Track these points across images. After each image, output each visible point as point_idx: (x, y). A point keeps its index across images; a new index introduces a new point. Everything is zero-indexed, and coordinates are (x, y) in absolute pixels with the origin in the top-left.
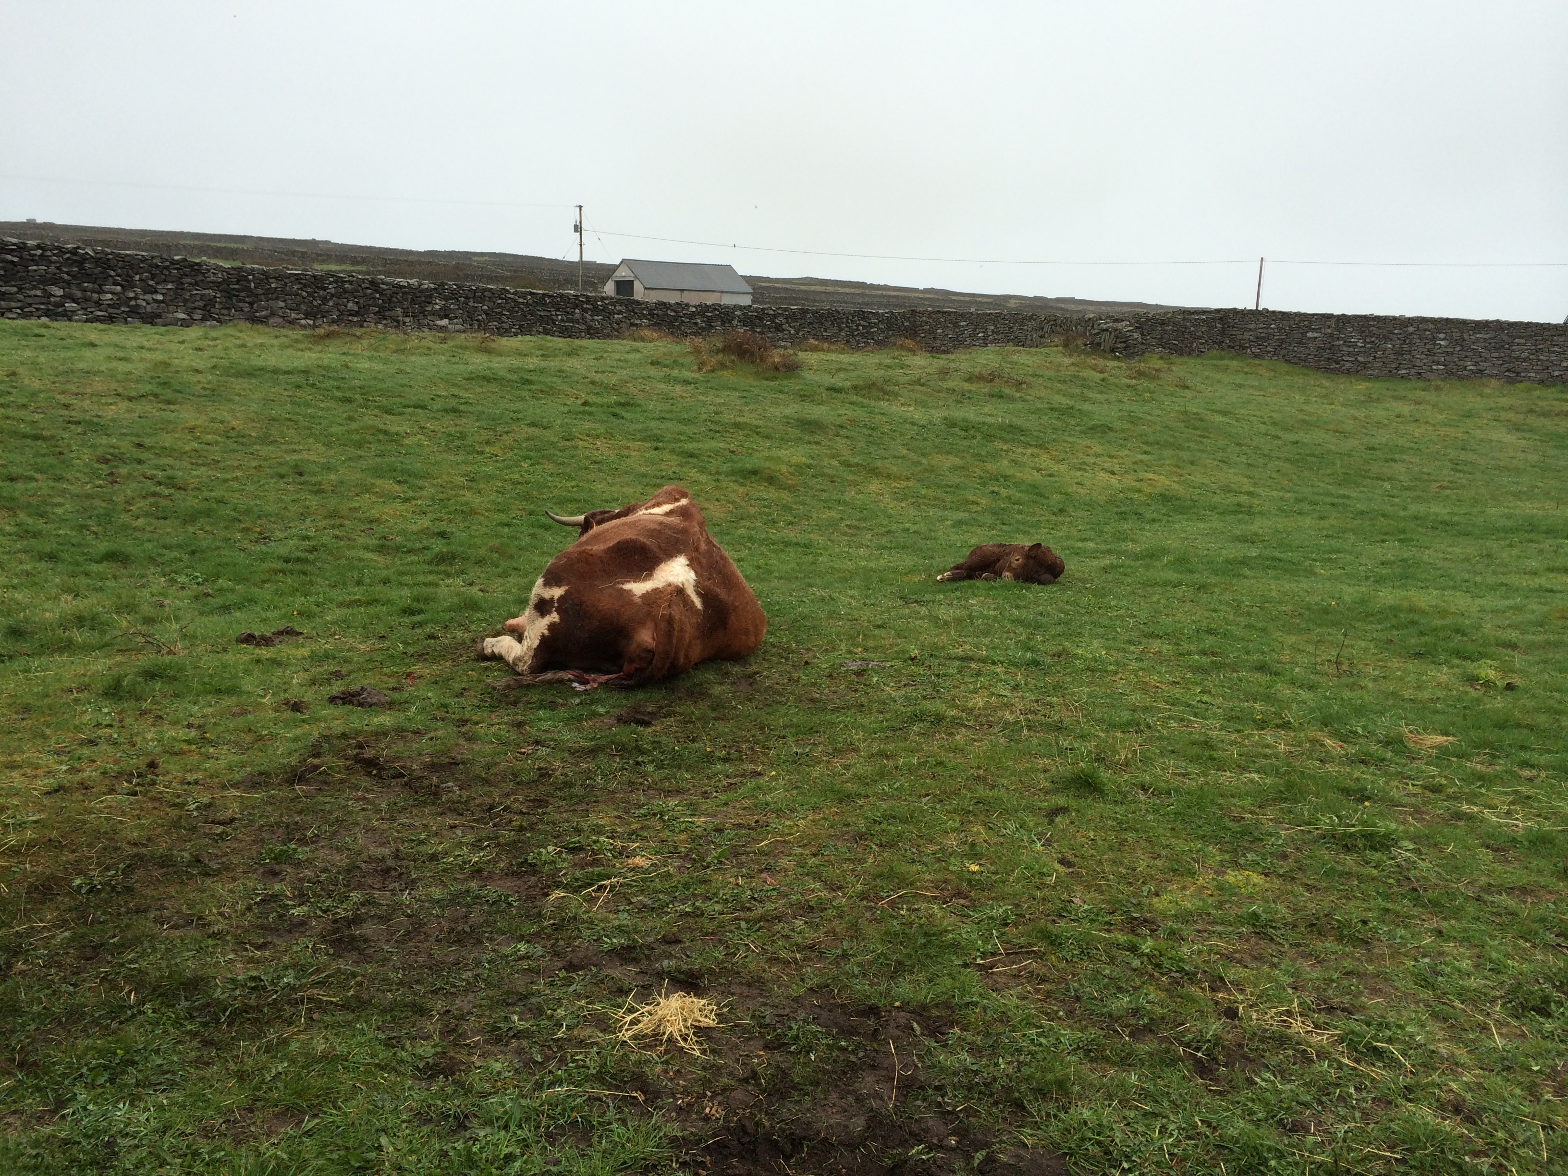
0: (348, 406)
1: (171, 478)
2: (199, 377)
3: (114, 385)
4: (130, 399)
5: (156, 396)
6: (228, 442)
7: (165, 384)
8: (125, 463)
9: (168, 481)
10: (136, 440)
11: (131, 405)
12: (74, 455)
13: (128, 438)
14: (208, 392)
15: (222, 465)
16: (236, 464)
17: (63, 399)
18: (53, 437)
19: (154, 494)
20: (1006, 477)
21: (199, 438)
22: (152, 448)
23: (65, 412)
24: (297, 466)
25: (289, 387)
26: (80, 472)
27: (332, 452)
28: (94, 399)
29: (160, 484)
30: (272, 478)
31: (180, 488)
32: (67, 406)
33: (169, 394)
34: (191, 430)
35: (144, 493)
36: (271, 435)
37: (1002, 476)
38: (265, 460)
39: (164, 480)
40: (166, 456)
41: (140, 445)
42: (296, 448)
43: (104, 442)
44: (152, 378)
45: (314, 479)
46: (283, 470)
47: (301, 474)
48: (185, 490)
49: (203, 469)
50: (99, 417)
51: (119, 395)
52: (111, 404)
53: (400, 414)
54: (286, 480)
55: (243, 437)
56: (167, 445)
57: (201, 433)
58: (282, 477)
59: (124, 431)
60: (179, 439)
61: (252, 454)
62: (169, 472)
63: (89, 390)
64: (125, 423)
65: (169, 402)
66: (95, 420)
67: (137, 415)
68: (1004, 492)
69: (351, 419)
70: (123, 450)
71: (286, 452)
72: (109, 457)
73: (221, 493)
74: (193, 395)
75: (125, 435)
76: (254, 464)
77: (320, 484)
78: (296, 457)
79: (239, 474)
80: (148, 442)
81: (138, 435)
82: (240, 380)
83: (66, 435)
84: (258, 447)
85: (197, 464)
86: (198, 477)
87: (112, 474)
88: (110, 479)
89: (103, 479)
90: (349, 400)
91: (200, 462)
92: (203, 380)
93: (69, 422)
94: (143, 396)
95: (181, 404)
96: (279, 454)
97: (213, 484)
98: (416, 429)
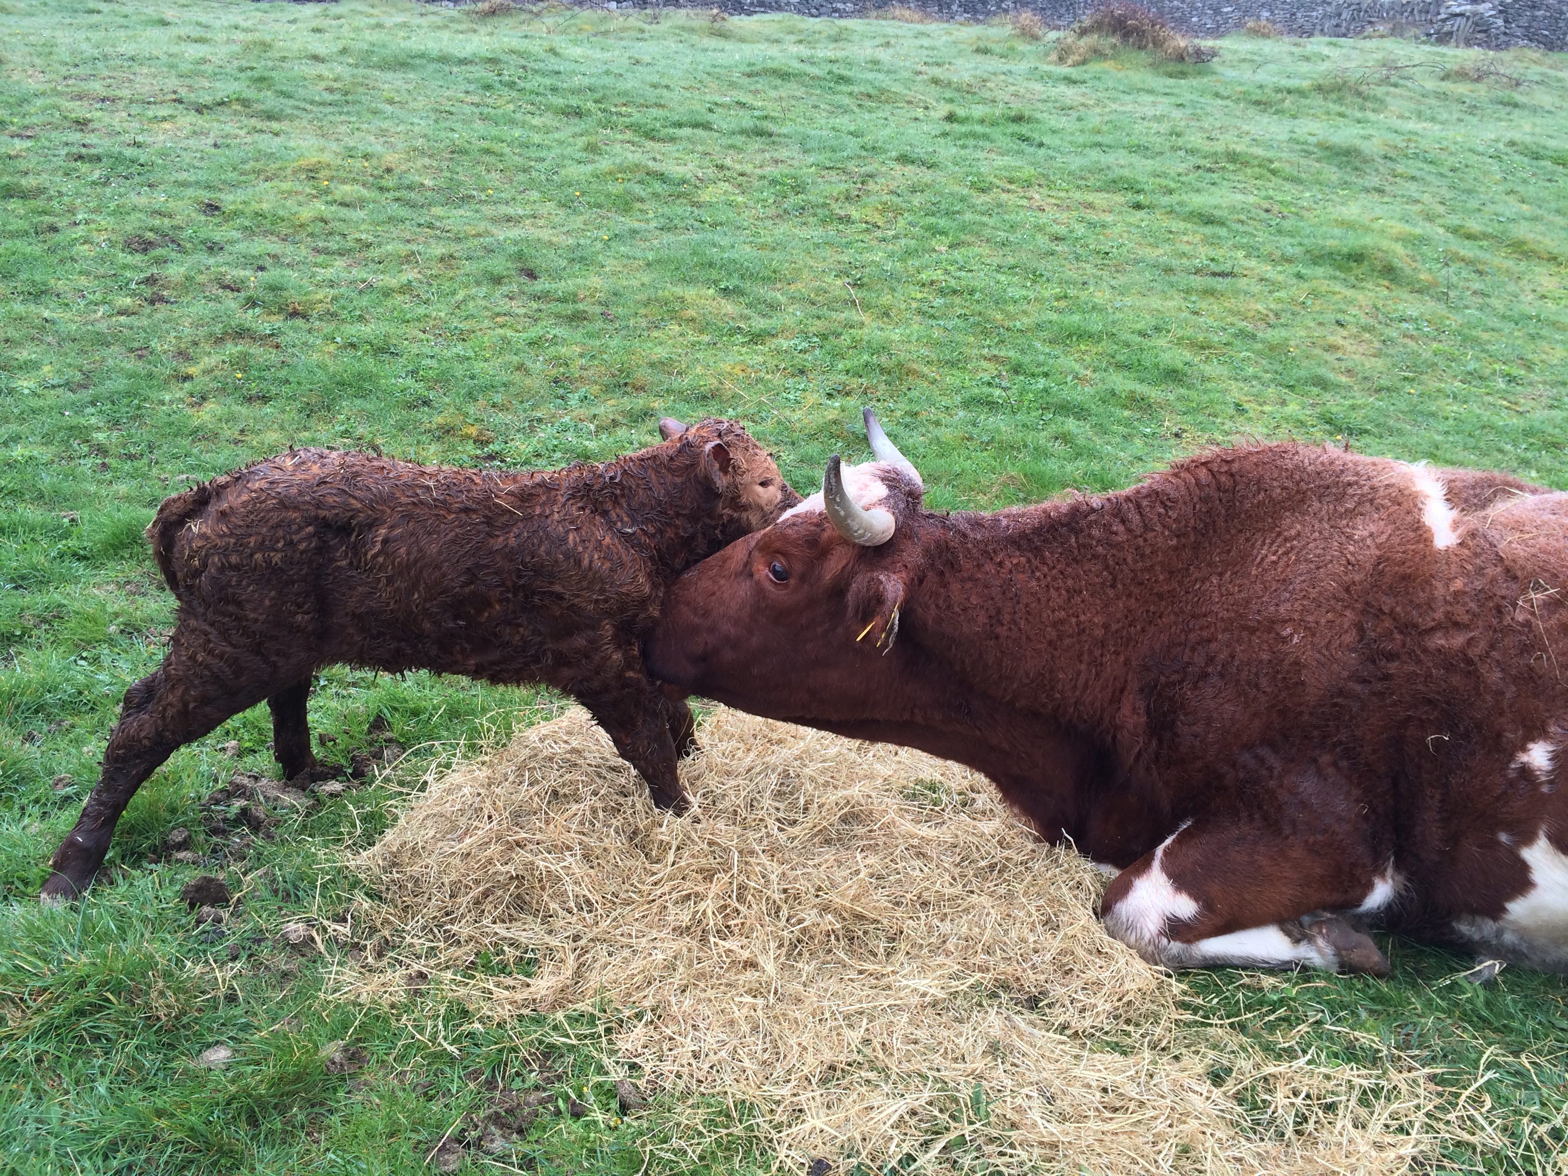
0: (577, 125)
1: (274, 288)
2: (321, 69)
3: (172, 83)
4: (200, 109)
5: (245, 103)
6: (382, 198)
7: (261, 81)
8: (182, 250)
9: (269, 297)
10: (206, 196)
11: (201, 121)
12: (80, 231)
13: (190, 192)
14: (337, 97)
15: (374, 253)
16: (403, 249)
17: (79, 110)
18: (40, 191)
19: (241, 333)
21: (327, 192)
22: (236, 214)
23: (75, 137)
24: (520, 256)
25: (472, 88)
26: (87, 274)
27: (578, 222)
28: (135, 109)
29: (252, 303)
30: (478, 283)
31: (295, 314)
32: (82, 124)
33: (269, 100)
34: (312, 173)
35: (218, 329)
36: (460, 184)
38: (458, 240)
39: (260, 293)
40: (266, 233)
41: (212, 208)
42: (510, 211)
43: (142, 201)
44: (242, 70)
45: (562, 287)
46: (498, 265)
47: (532, 275)
48: (305, 316)
49: (340, 263)
50: (137, 145)
51: (180, 101)
52: (164, 119)
53: (672, 139)
54: (505, 289)
55: (410, 188)
56: (265, 206)
57: (331, 179)
58: (497, 280)
59: (183, 176)
60: (290, 193)
61: (430, 226)
62: (272, 275)
63: (125, 93)
64: (187, 157)
65: (270, 116)
66: (129, 152)
67: (210, 141)
69: (592, 148)
70: (178, 220)
71: (494, 220)
72: (150, 235)
73: (385, 328)
74: (312, 103)
75: (185, 184)
76: (439, 250)
77: (574, 298)
78: (514, 233)
79: (410, 274)
80: (229, 200)
81: (209, 187)
82: (389, 75)
83: (68, 187)
84: (438, 211)
85: (326, 251)
86: (332, 284)
87: (151, 281)
88: (148, 292)
89: (133, 294)
90: (578, 113)
91: (333, 245)
92: (326, 73)
93: (81, 157)
94: (222, 104)
95: (291, 118)
96: (482, 227)
97: (364, 301)
98: (711, 172)
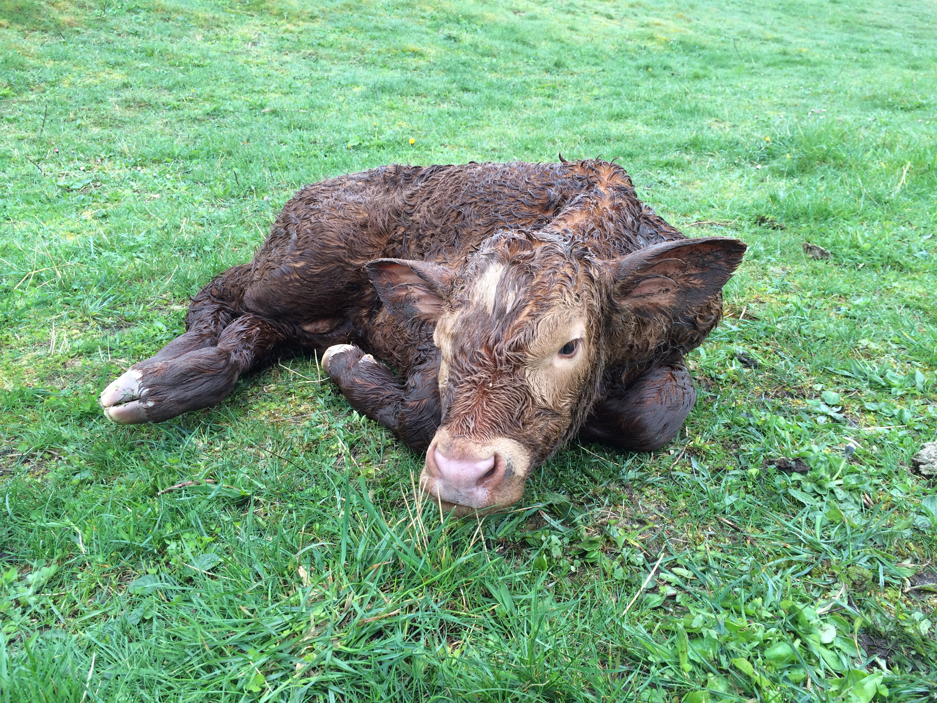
20: (470, 18)
37: (465, 17)
68: (467, 38)
